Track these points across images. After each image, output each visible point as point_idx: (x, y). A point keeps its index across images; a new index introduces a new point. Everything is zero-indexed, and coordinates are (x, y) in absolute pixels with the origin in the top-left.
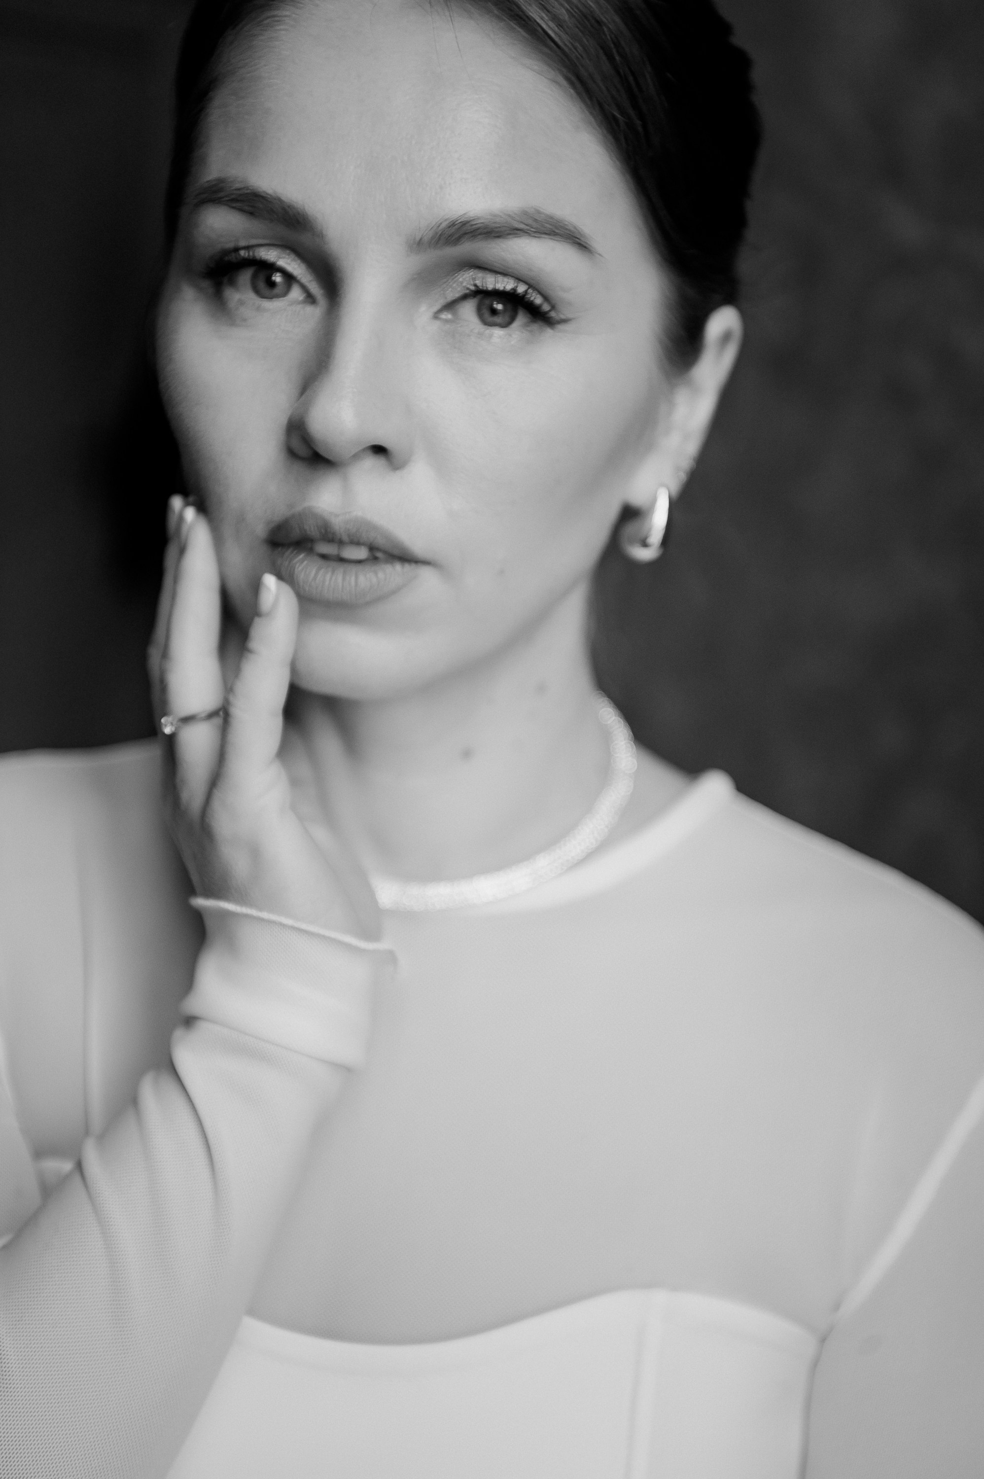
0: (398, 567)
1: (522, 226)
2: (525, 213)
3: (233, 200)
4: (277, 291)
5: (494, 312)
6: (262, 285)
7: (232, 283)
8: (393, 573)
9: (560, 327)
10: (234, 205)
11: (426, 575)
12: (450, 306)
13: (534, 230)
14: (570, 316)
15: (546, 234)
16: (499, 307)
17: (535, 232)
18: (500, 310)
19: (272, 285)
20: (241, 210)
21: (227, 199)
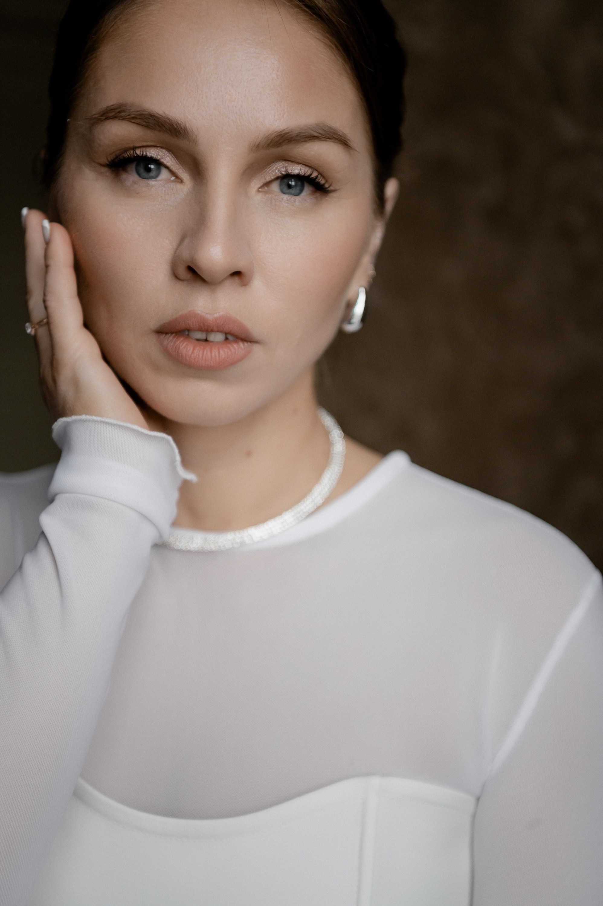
0: (241, 345)
1: (315, 134)
2: (317, 125)
3: (133, 118)
4: (152, 174)
5: (290, 187)
6: (142, 170)
7: (125, 170)
8: (239, 348)
9: (331, 195)
10: (133, 121)
11: (256, 348)
12: (267, 184)
13: (324, 137)
14: (337, 188)
15: (329, 138)
16: (293, 183)
17: (324, 138)
18: (293, 185)
19: (149, 170)
20: (138, 124)
21: (129, 117)
